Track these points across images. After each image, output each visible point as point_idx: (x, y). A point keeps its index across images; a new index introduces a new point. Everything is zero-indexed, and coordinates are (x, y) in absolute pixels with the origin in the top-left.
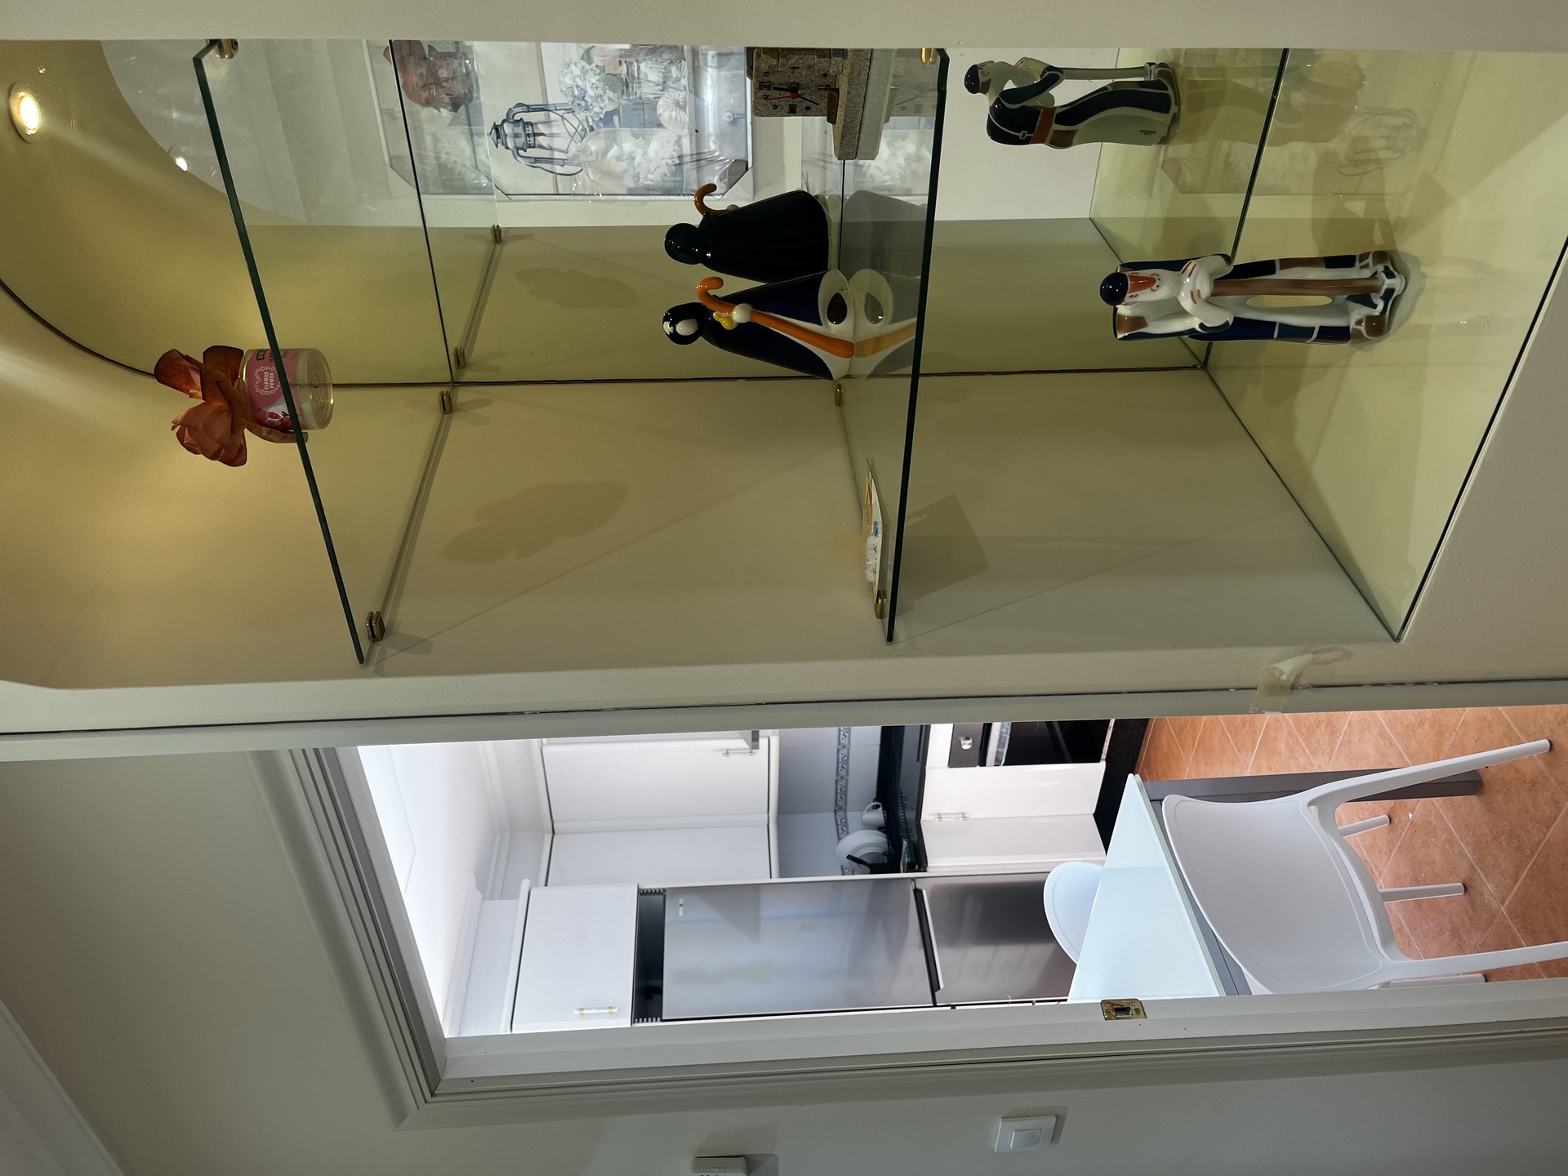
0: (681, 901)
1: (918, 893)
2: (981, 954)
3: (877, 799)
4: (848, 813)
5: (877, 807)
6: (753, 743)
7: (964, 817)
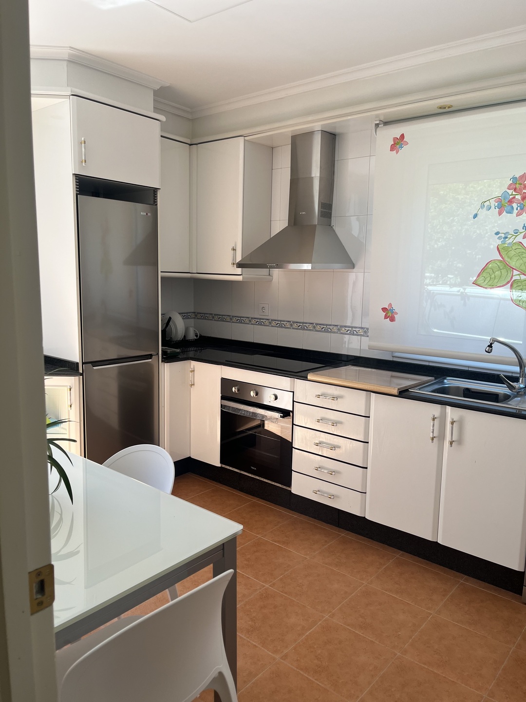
0: (149, 214)
1: (150, 356)
2: (113, 388)
3: (201, 336)
4: (193, 319)
5: (197, 336)
6: (239, 265)
7: (192, 385)
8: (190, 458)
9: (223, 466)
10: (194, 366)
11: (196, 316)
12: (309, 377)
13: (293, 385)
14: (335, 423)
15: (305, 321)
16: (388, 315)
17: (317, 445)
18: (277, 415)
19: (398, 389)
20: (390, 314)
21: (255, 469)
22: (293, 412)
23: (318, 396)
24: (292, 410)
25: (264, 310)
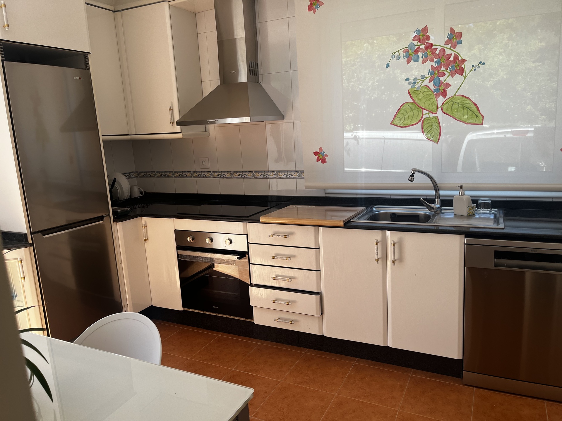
0: (83, 78)
1: (101, 218)
2: (66, 251)
3: (145, 193)
4: (136, 178)
5: (141, 193)
6: (179, 124)
7: (146, 240)
8: (152, 307)
9: (186, 309)
10: (145, 222)
11: (138, 175)
12: (261, 221)
13: (246, 228)
14: (289, 258)
15: (244, 170)
16: (320, 158)
17: (274, 279)
18: (234, 257)
19: (344, 222)
20: (321, 157)
21: (218, 308)
22: (248, 253)
23: (272, 236)
24: (247, 251)
25: (204, 164)
